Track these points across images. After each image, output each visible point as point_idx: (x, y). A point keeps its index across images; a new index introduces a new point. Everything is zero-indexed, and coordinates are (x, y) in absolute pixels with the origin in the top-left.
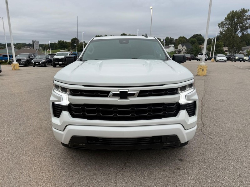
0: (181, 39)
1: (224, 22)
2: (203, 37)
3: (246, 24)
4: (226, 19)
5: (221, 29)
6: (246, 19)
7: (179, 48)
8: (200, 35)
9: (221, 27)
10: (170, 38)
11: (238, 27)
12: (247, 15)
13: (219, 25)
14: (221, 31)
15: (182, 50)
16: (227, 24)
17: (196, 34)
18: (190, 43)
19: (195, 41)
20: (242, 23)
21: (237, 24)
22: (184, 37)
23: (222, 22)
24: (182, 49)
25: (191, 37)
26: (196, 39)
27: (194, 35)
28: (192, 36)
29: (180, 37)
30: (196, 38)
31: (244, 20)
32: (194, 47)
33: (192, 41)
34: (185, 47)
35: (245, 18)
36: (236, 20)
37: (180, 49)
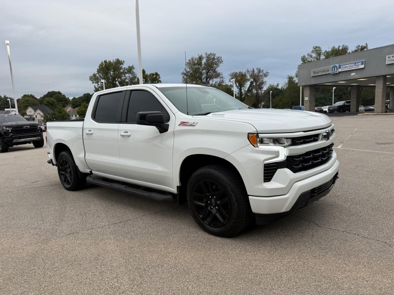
0: (27, 98)
1: (97, 75)
2: (64, 95)
3: (125, 79)
4: (99, 71)
5: (96, 85)
6: (124, 73)
7: (28, 113)
8: (59, 93)
9: (94, 82)
10: (5, 97)
11: (117, 82)
12: (123, 68)
13: (91, 78)
14: (97, 87)
15: (35, 116)
16: (101, 78)
17: (52, 92)
18: (46, 105)
19: (53, 101)
20: (120, 78)
21: (114, 79)
22: (31, 95)
23: (94, 75)
24: (36, 114)
25: (45, 96)
26: (54, 99)
27: (49, 93)
28: (45, 94)
29: (25, 96)
30: (54, 96)
31: (122, 73)
32: (57, 111)
33: (48, 102)
34: (39, 111)
35: (121, 71)
36: (112, 73)
37: (30, 116)
